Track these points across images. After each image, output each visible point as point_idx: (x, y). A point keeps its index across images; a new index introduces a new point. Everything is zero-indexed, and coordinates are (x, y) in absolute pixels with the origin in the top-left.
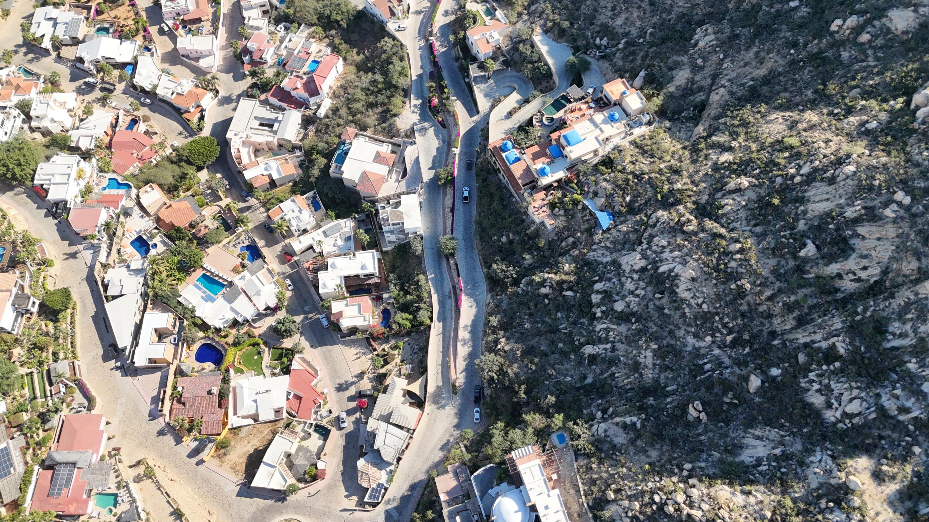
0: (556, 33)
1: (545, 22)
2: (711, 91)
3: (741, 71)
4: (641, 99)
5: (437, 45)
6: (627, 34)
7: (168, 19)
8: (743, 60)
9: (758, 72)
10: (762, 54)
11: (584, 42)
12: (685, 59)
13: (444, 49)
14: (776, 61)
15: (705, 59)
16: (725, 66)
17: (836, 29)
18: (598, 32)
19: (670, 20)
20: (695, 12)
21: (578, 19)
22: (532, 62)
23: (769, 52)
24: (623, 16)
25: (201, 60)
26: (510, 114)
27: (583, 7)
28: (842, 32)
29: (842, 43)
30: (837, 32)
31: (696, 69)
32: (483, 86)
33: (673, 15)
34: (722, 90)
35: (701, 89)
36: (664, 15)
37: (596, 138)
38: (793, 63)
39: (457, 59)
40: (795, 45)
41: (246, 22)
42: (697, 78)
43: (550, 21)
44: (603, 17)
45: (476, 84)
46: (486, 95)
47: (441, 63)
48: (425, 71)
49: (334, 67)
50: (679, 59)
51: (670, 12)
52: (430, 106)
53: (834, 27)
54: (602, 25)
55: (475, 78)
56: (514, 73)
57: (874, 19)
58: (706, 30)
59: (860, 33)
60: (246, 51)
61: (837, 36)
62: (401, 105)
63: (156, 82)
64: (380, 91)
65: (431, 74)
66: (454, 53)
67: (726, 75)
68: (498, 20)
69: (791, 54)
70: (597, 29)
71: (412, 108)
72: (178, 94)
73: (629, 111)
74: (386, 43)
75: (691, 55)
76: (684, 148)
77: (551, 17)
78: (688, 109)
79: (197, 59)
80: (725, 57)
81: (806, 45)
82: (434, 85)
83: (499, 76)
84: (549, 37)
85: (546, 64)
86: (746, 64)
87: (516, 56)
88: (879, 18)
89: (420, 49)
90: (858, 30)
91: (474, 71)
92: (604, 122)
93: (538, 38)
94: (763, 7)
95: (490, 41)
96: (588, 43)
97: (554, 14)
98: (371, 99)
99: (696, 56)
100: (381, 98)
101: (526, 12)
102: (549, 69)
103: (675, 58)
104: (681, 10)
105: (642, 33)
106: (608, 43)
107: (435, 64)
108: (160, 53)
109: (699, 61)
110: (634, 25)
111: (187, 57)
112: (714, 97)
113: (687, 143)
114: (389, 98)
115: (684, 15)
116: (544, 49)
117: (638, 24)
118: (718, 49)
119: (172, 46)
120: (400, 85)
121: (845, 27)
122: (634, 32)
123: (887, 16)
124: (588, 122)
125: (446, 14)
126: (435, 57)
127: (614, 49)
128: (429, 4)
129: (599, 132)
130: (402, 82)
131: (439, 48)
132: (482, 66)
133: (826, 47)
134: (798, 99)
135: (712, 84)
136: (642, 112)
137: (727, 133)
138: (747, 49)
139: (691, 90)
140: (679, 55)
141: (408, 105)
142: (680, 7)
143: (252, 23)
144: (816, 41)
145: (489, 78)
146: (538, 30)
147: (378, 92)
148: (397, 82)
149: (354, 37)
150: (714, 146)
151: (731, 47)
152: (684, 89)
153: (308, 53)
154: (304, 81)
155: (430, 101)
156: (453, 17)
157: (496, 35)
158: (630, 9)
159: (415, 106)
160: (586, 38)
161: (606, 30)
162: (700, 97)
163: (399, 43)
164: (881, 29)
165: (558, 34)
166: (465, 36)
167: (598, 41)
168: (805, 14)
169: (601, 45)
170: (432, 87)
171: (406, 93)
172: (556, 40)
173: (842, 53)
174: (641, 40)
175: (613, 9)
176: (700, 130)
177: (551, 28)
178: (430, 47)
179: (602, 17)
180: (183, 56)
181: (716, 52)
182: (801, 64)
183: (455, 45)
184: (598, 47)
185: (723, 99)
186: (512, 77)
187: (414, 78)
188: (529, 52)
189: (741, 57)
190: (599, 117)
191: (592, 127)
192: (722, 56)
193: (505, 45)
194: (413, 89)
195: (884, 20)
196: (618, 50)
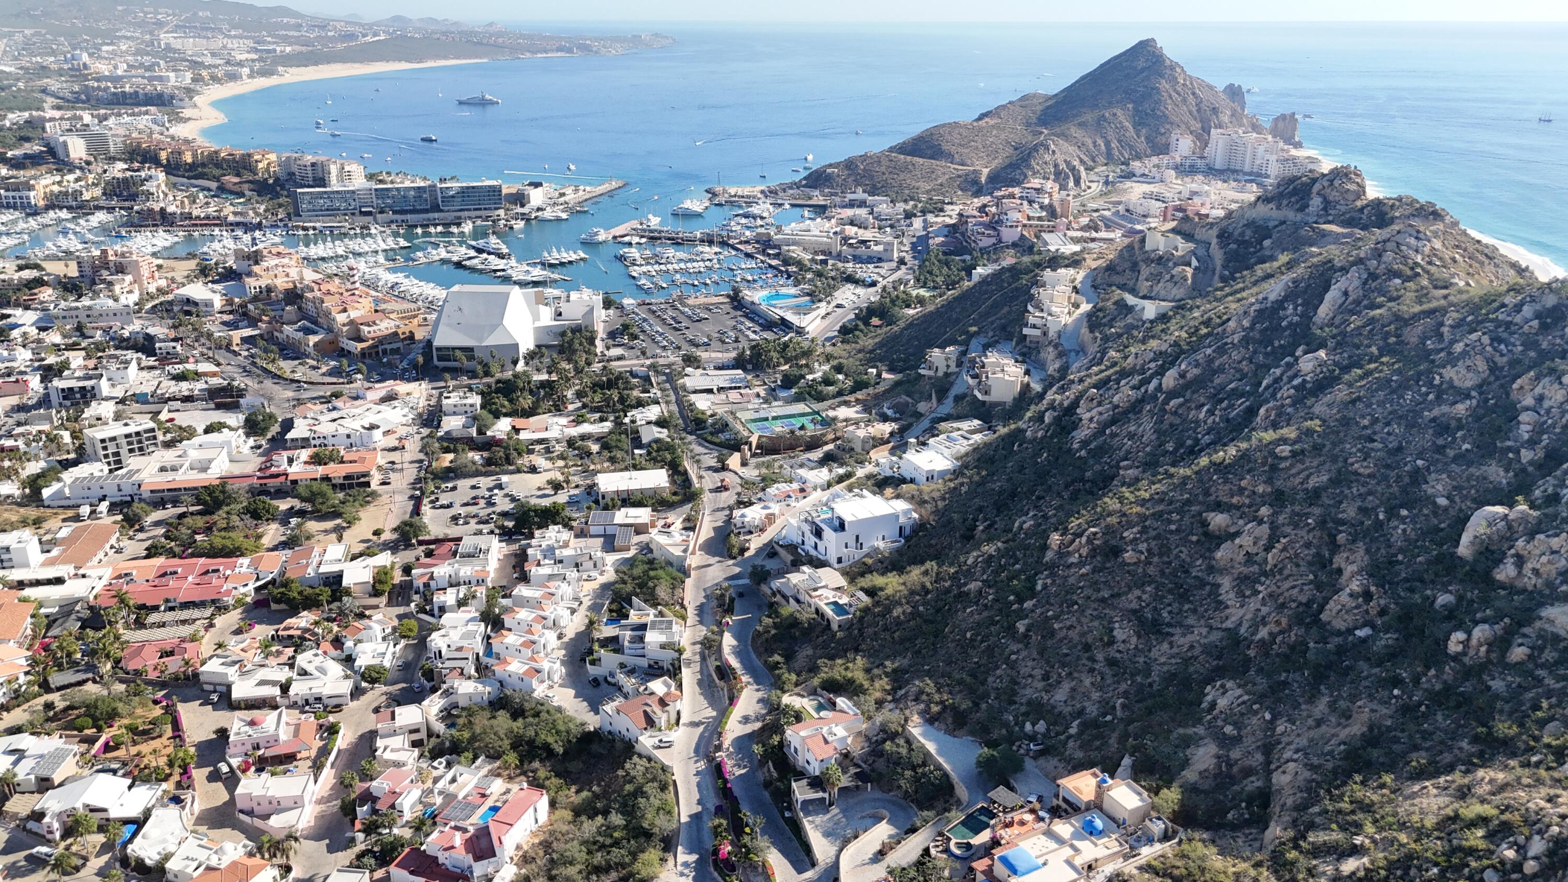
0: (950, 720)
1: (928, 706)
2: (1269, 773)
3: (1312, 733)
4: (1139, 794)
5: (729, 765)
6: (1081, 713)
7: (234, 756)
8: (1309, 716)
9: (1347, 731)
10: (1342, 704)
11: (1004, 732)
12: (1200, 730)
13: (743, 771)
14: (1372, 711)
15: (1237, 725)
16: (1280, 729)
17: (1460, 648)
18: (1027, 714)
19: (1150, 685)
20: (1192, 669)
21: (985, 696)
22: (914, 768)
23: (1353, 698)
24: (1066, 686)
25: (273, 818)
26: (881, 854)
27: (990, 679)
28: (1472, 652)
29: (1482, 668)
30: (1464, 653)
31: (1226, 742)
32: (819, 819)
33: (1155, 677)
34: (1291, 765)
35: (1248, 772)
36: (1139, 679)
37: (1069, 862)
38: (1407, 710)
39: (767, 784)
40: (1397, 682)
41: (378, 753)
42: (1235, 754)
43: (937, 703)
44: (1032, 690)
45: (807, 814)
46: (827, 834)
47: (737, 791)
48: (705, 809)
49: (531, 809)
50: (1190, 731)
51: (1147, 672)
52: (715, 861)
53: (1454, 646)
54: (1029, 703)
55: (805, 802)
56: (878, 794)
57: (1520, 625)
58: (1223, 686)
59: (1507, 649)
60: (368, 797)
61: (1466, 660)
62: (656, 863)
63: (172, 848)
64: (616, 843)
65: (719, 811)
66: (761, 776)
67: (1289, 744)
68: (842, 711)
69: (1395, 697)
70: (1023, 709)
71: (679, 868)
72: (209, 869)
73: (1120, 815)
74: (636, 767)
75: (1210, 722)
76: (1257, 865)
77: (937, 697)
78: (1237, 806)
79: (267, 817)
80: (1274, 718)
81: (1416, 681)
82: (724, 822)
83: (851, 801)
84: (939, 729)
85: (939, 767)
86: (1319, 723)
87: (880, 764)
88: (1529, 622)
89: (698, 773)
90: (1501, 644)
91: (801, 792)
92: (1076, 835)
93: (916, 729)
94: (1311, 645)
95: (830, 739)
96: (1010, 733)
97: (940, 693)
98: (598, 858)
99: (1220, 723)
100: (617, 854)
101: (890, 698)
102: (946, 775)
103: (1181, 731)
104: (1165, 668)
105: (1107, 707)
106: (1048, 730)
107: (725, 792)
108: (197, 808)
109: (1228, 729)
110: (1089, 699)
111: (250, 813)
112: (1281, 779)
113: (1259, 857)
114: (634, 855)
115: (1175, 675)
116: (931, 747)
117: (1096, 696)
118: (1255, 707)
119: (226, 797)
120: (656, 830)
121: (1474, 642)
122: (1092, 710)
123: (1540, 618)
124: (1043, 838)
125: (746, 720)
126: (726, 781)
127: (1062, 737)
128: (714, 714)
129: (1071, 852)
130: (662, 824)
131: (734, 770)
132: (817, 783)
133: (1455, 679)
134: (1447, 758)
135: (1269, 763)
136: (1145, 815)
137: (1334, 826)
138: (1311, 700)
139: (1231, 777)
140: (1186, 726)
141: (671, 862)
142: (1164, 664)
143: (388, 755)
144: (1432, 672)
145: (831, 804)
146: (916, 718)
147: (611, 846)
148: (652, 824)
149: (575, 766)
150: (1317, 851)
151: (1279, 700)
152: (1215, 776)
153: (483, 795)
154: (468, 835)
155: (716, 852)
156: (758, 725)
157: (840, 732)
158: (1076, 675)
159: (686, 864)
160: (1006, 725)
161: (1037, 710)
162: (1253, 784)
163: (659, 766)
164: (1539, 637)
165: (954, 722)
166: (781, 743)
167: (1028, 727)
168: (1390, 642)
169: (1036, 733)
170: (720, 825)
171: (668, 844)
172: (951, 732)
173: (1491, 683)
174: (1109, 718)
175: (1046, 677)
176: (1276, 831)
177: (939, 713)
178: (718, 770)
179: (1028, 691)
180: (241, 811)
181: (1256, 713)
182: (1423, 708)
183: (762, 763)
184: (1032, 738)
185: (1300, 778)
186: (874, 800)
187: (684, 819)
188: (904, 751)
189: (1305, 714)
190: (1063, 828)
191: (1053, 845)
192: (1268, 716)
193: (857, 748)
194: (683, 836)
195: (1538, 624)
196: (1070, 737)
